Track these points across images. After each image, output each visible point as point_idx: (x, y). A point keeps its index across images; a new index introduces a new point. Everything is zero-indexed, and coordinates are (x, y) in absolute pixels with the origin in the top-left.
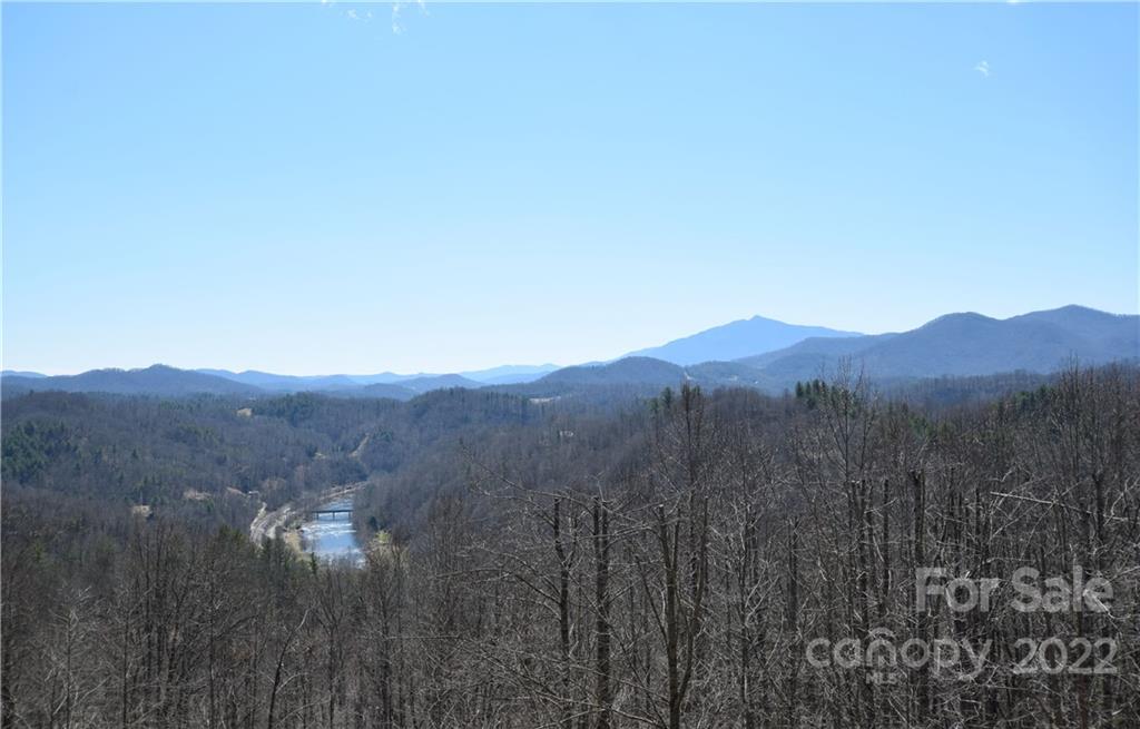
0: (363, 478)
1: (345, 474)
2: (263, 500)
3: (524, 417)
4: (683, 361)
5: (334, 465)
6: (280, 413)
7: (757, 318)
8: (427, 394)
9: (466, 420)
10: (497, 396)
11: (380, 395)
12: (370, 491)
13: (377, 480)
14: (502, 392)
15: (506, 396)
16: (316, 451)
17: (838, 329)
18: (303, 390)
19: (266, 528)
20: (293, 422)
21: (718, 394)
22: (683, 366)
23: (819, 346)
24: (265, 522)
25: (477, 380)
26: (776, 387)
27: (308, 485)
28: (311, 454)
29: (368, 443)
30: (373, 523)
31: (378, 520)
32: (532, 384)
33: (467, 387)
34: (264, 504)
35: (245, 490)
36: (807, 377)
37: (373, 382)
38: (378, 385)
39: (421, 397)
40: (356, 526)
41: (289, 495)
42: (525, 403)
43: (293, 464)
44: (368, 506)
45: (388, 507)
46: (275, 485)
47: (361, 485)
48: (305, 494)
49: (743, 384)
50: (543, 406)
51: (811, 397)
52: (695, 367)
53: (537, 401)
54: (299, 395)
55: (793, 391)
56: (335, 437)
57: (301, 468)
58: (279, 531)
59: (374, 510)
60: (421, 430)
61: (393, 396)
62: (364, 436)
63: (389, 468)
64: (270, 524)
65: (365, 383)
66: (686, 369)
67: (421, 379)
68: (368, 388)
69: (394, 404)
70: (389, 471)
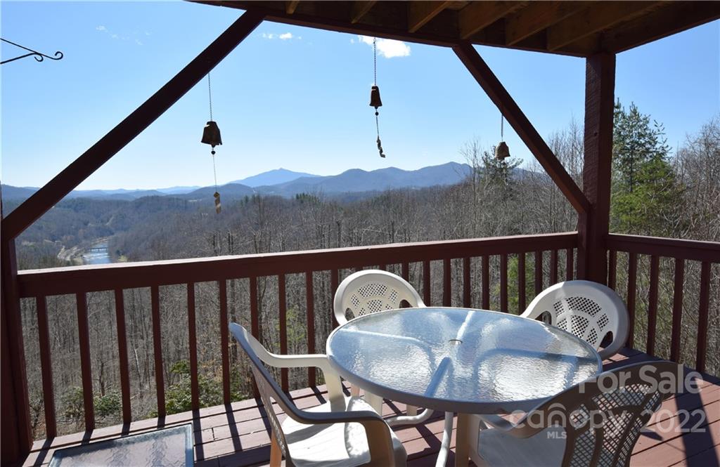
0: (113, 234)
1: (103, 233)
2: (63, 244)
3: (186, 207)
4: (253, 185)
5: (98, 229)
6: (69, 207)
7: (281, 169)
8: (141, 198)
9: (160, 209)
10: (173, 199)
11: (119, 198)
12: (116, 239)
13: (119, 235)
14: (175, 197)
15: (177, 199)
16: (88, 222)
17: (312, 173)
18: (79, 196)
19: (66, 257)
20: (76, 210)
21: (266, 198)
22: (252, 187)
23: (305, 180)
24: (65, 254)
25: (163, 192)
26: (289, 195)
27: (85, 238)
28: (86, 224)
29: (113, 220)
30: (118, 252)
31: (121, 251)
32: (189, 194)
33: (159, 195)
34: (64, 247)
35: (54, 240)
36: (300, 192)
37: (115, 193)
38: (117, 195)
39: (138, 200)
40: (110, 254)
41: (76, 242)
42: (186, 202)
43: (77, 229)
44: (115, 246)
45: (125, 245)
46: (69, 238)
47: (111, 237)
48: (84, 242)
49: (276, 194)
50: (194, 203)
51: (302, 200)
52: (257, 188)
53: (191, 201)
54: (78, 199)
55: (295, 197)
56: (98, 217)
57: (81, 230)
58: (72, 257)
59: (118, 248)
60: (139, 213)
61: (125, 199)
62: (111, 216)
63: (126, 230)
64: (67, 255)
65: (111, 193)
66: (254, 188)
67: (138, 192)
68: (112, 195)
69: (126, 203)
70: (125, 231)
